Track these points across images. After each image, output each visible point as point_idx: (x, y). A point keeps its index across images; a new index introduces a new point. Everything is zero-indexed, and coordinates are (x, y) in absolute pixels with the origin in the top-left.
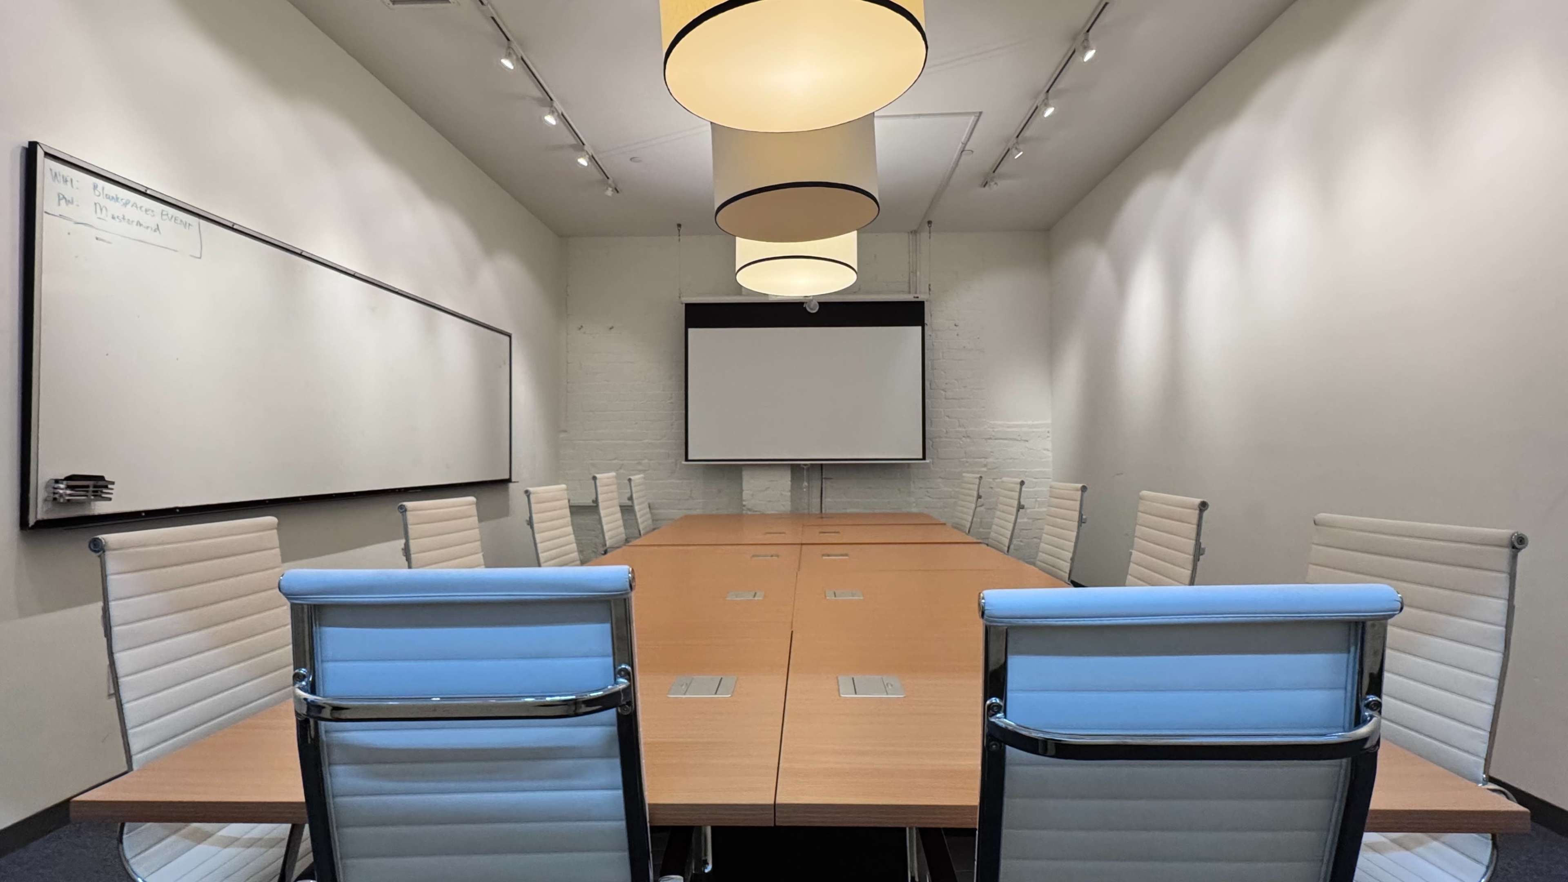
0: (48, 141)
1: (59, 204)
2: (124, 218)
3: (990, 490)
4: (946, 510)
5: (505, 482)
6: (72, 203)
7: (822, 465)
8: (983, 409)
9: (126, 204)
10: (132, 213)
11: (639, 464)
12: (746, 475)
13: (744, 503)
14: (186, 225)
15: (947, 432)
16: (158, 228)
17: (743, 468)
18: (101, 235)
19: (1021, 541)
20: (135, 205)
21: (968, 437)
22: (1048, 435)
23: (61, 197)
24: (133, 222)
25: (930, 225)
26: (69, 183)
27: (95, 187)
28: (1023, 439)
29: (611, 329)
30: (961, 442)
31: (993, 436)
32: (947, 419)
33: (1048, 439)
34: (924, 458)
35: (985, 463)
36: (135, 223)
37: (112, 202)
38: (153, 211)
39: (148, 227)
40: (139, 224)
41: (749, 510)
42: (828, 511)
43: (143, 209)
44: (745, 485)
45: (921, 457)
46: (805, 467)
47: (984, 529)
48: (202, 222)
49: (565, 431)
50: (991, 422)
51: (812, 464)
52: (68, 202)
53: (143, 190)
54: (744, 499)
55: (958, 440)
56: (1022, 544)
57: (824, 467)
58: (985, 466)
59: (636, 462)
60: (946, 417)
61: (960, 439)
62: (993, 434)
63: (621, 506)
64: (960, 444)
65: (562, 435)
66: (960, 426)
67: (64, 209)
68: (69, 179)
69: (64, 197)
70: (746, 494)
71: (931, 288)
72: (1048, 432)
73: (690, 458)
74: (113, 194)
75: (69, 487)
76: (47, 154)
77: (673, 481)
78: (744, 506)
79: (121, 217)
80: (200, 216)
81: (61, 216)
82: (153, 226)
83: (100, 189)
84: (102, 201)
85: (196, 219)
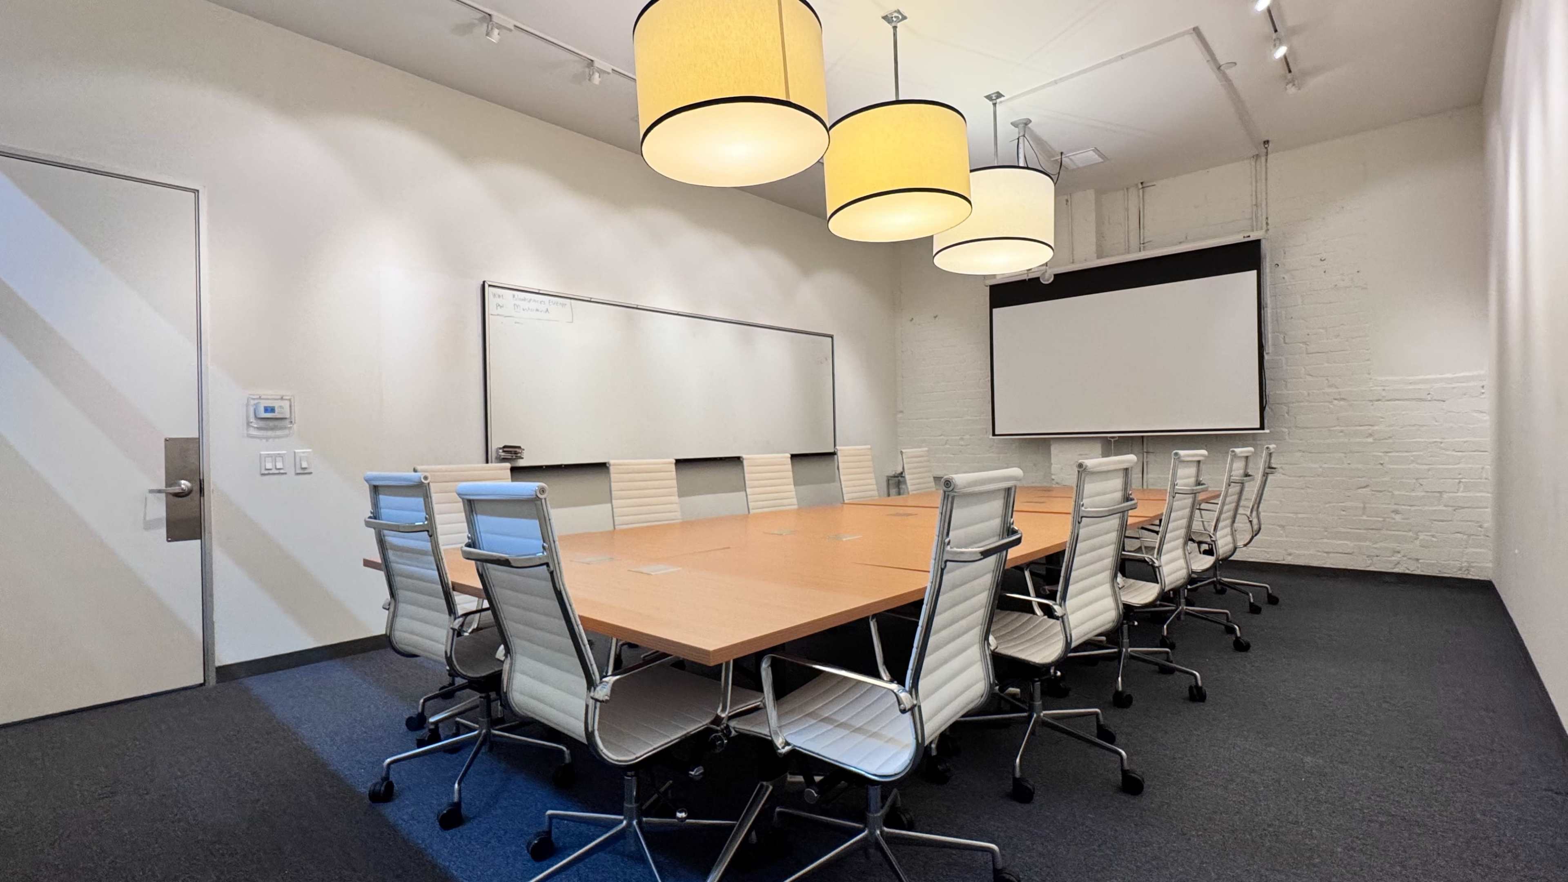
0: (491, 279)
1: (497, 309)
2: (529, 309)
3: (1380, 467)
4: (1309, 491)
5: (833, 454)
6: (503, 307)
7: (1143, 437)
8: (1369, 362)
9: (530, 301)
10: (533, 305)
11: (962, 439)
12: (1055, 449)
13: (1053, 477)
14: (563, 305)
15: (1309, 394)
16: (547, 311)
17: (1052, 442)
18: (519, 321)
19: (1433, 536)
20: (534, 301)
21: (1343, 399)
22: (1483, 391)
23: (498, 305)
25: (1266, 146)
26: (501, 297)
27: (514, 296)
28: (1435, 398)
29: (935, 317)
30: (1331, 406)
31: (1384, 397)
32: (1309, 378)
33: (1483, 396)
34: (1262, 427)
35: (1370, 431)
36: (534, 311)
37: (523, 302)
38: (543, 302)
39: (542, 311)
40: (537, 310)
41: (1057, 483)
42: (1150, 487)
43: (539, 301)
44: (1054, 460)
45: (1258, 426)
46: (1112, 440)
47: (1368, 517)
48: (573, 301)
49: (902, 412)
50: (1379, 378)
51: (1119, 437)
52: (501, 307)
53: (537, 291)
54: (1053, 472)
55: (1327, 404)
56: (1434, 539)
57: (1145, 440)
58: (1371, 435)
59: (958, 438)
60: (1307, 377)
61: (1331, 402)
62: (1384, 394)
63: (934, 478)
64: (1329, 408)
65: (900, 415)
66: (1330, 386)
67: (500, 311)
68: (501, 295)
70: (1055, 467)
71: (1269, 222)
72: (1483, 387)
73: (997, 433)
74: (522, 298)
75: (504, 451)
76: (490, 286)
77: (991, 455)
78: (1053, 480)
79: (527, 309)
80: (571, 298)
81: (498, 315)
82: (545, 309)
83: (516, 296)
84: (517, 303)
85: (568, 300)
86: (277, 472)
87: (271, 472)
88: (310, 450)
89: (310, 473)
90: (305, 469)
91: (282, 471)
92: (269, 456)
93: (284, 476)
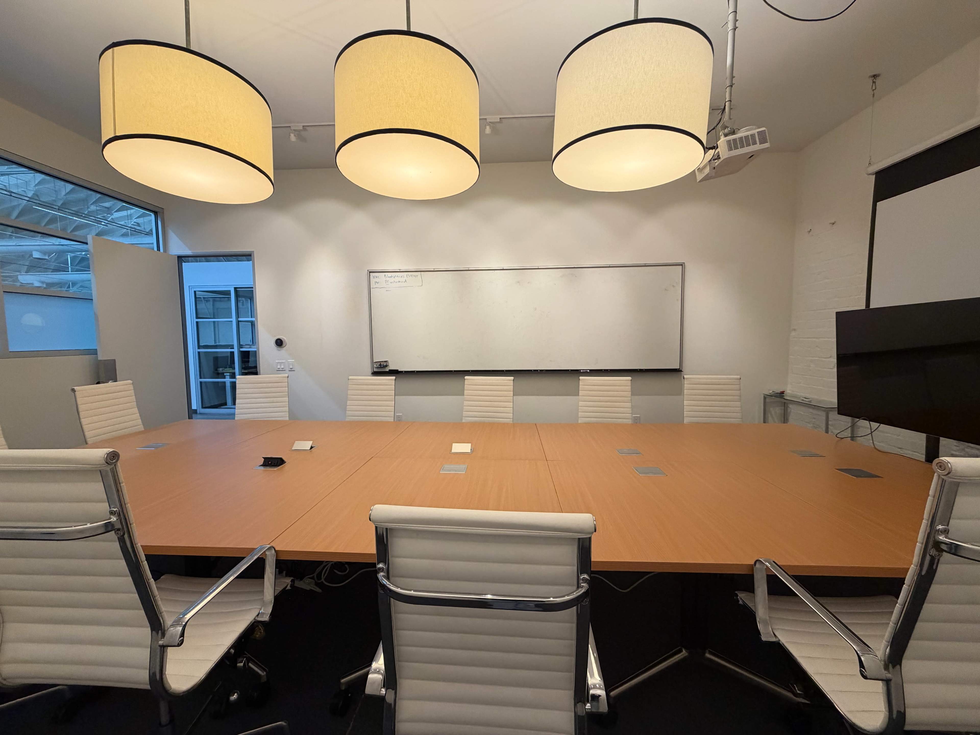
0: (371, 268)
1: (375, 284)
2: (394, 282)
5: (677, 371)
6: (379, 283)
9: (395, 277)
10: (397, 279)
14: (416, 276)
16: (406, 281)
18: (387, 289)
20: (398, 276)
24: (397, 282)
26: (378, 278)
36: (398, 282)
37: (391, 278)
38: (403, 276)
39: (402, 282)
40: (399, 282)
43: (400, 277)
48: (422, 273)
53: (400, 271)
67: (377, 285)
68: (377, 276)
69: (376, 282)
74: (390, 276)
79: (393, 282)
80: (421, 271)
81: (376, 288)
82: (404, 281)
83: (386, 276)
84: (388, 279)
85: (420, 273)
86: (282, 369)
87: (280, 369)
88: (294, 360)
89: (294, 371)
90: (291, 368)
91: (283, 369)
92: (279, 362)
93: (284, 371)
